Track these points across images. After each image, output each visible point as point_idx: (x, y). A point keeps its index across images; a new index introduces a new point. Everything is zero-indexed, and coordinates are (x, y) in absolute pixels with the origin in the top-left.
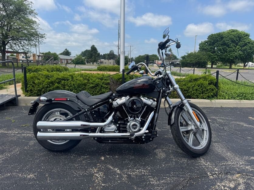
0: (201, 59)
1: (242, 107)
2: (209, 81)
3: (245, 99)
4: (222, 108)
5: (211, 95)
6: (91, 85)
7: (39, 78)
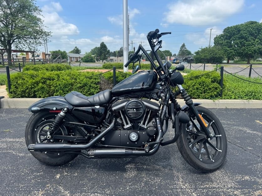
0: (216, 54)
1: (251, 108)
2: (212, 79)
3: (254, 99)
4: (226, 109)
5: (215, 95)
6: (79, 85)
7: (24, 78)
